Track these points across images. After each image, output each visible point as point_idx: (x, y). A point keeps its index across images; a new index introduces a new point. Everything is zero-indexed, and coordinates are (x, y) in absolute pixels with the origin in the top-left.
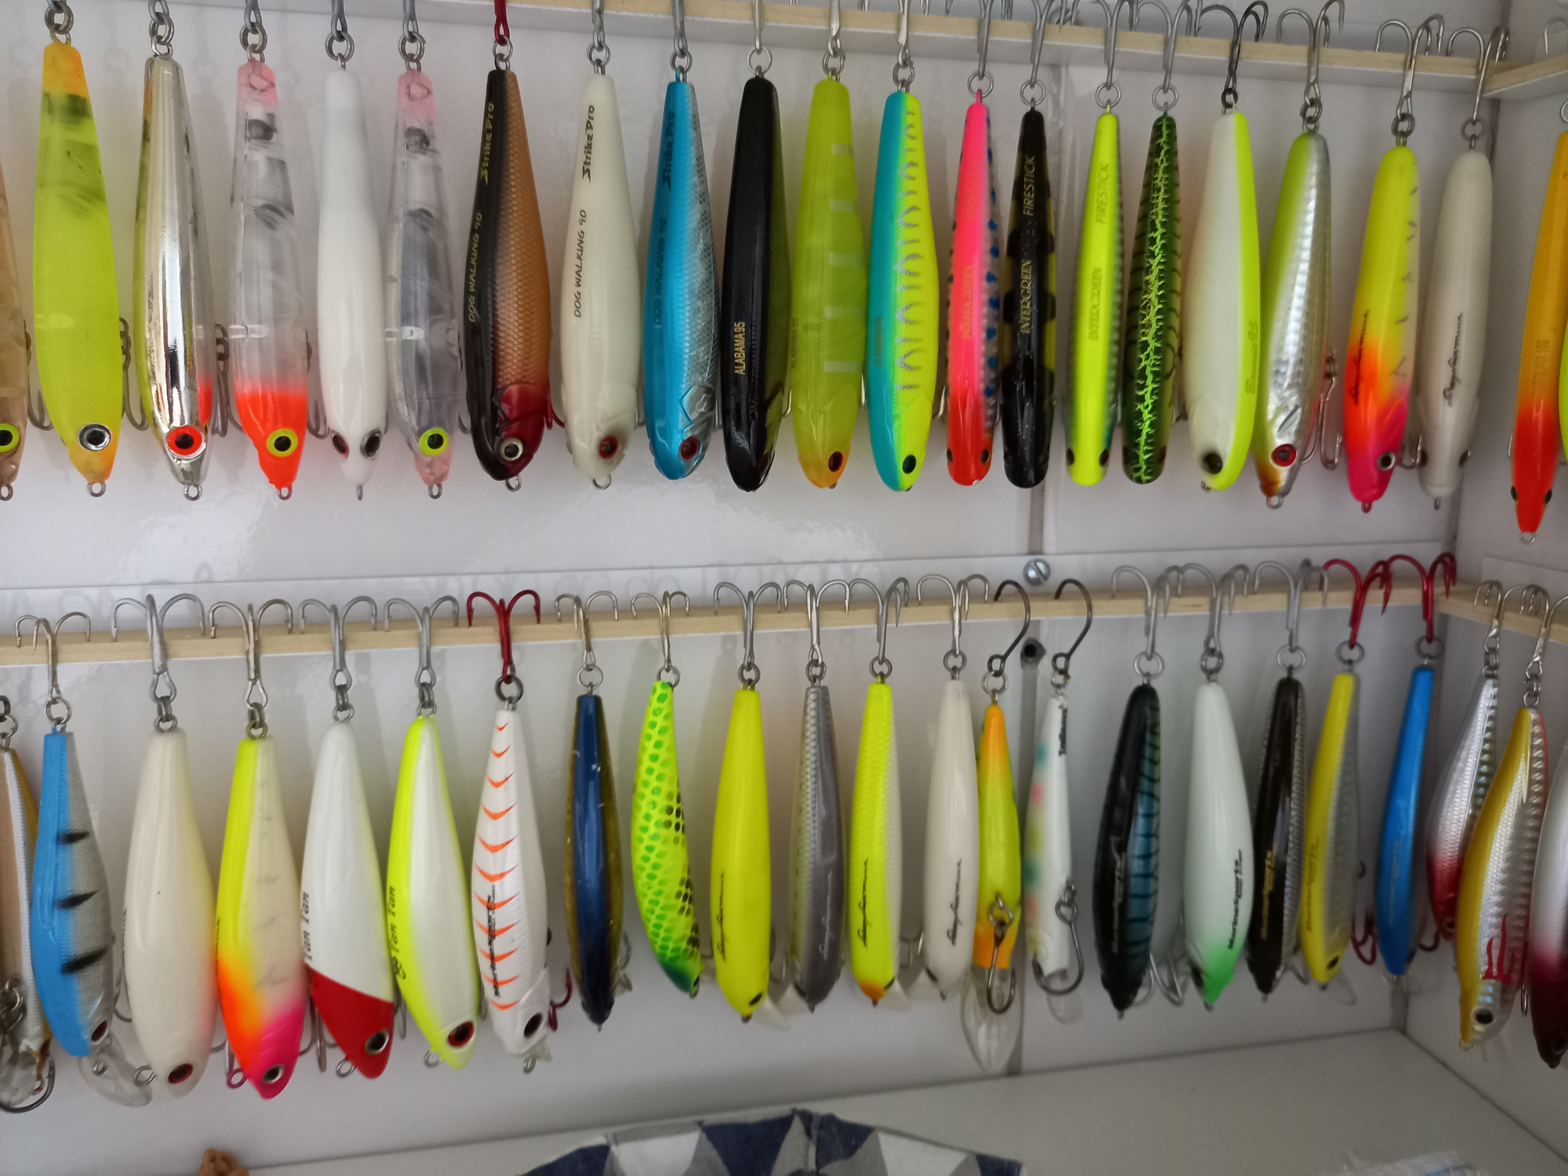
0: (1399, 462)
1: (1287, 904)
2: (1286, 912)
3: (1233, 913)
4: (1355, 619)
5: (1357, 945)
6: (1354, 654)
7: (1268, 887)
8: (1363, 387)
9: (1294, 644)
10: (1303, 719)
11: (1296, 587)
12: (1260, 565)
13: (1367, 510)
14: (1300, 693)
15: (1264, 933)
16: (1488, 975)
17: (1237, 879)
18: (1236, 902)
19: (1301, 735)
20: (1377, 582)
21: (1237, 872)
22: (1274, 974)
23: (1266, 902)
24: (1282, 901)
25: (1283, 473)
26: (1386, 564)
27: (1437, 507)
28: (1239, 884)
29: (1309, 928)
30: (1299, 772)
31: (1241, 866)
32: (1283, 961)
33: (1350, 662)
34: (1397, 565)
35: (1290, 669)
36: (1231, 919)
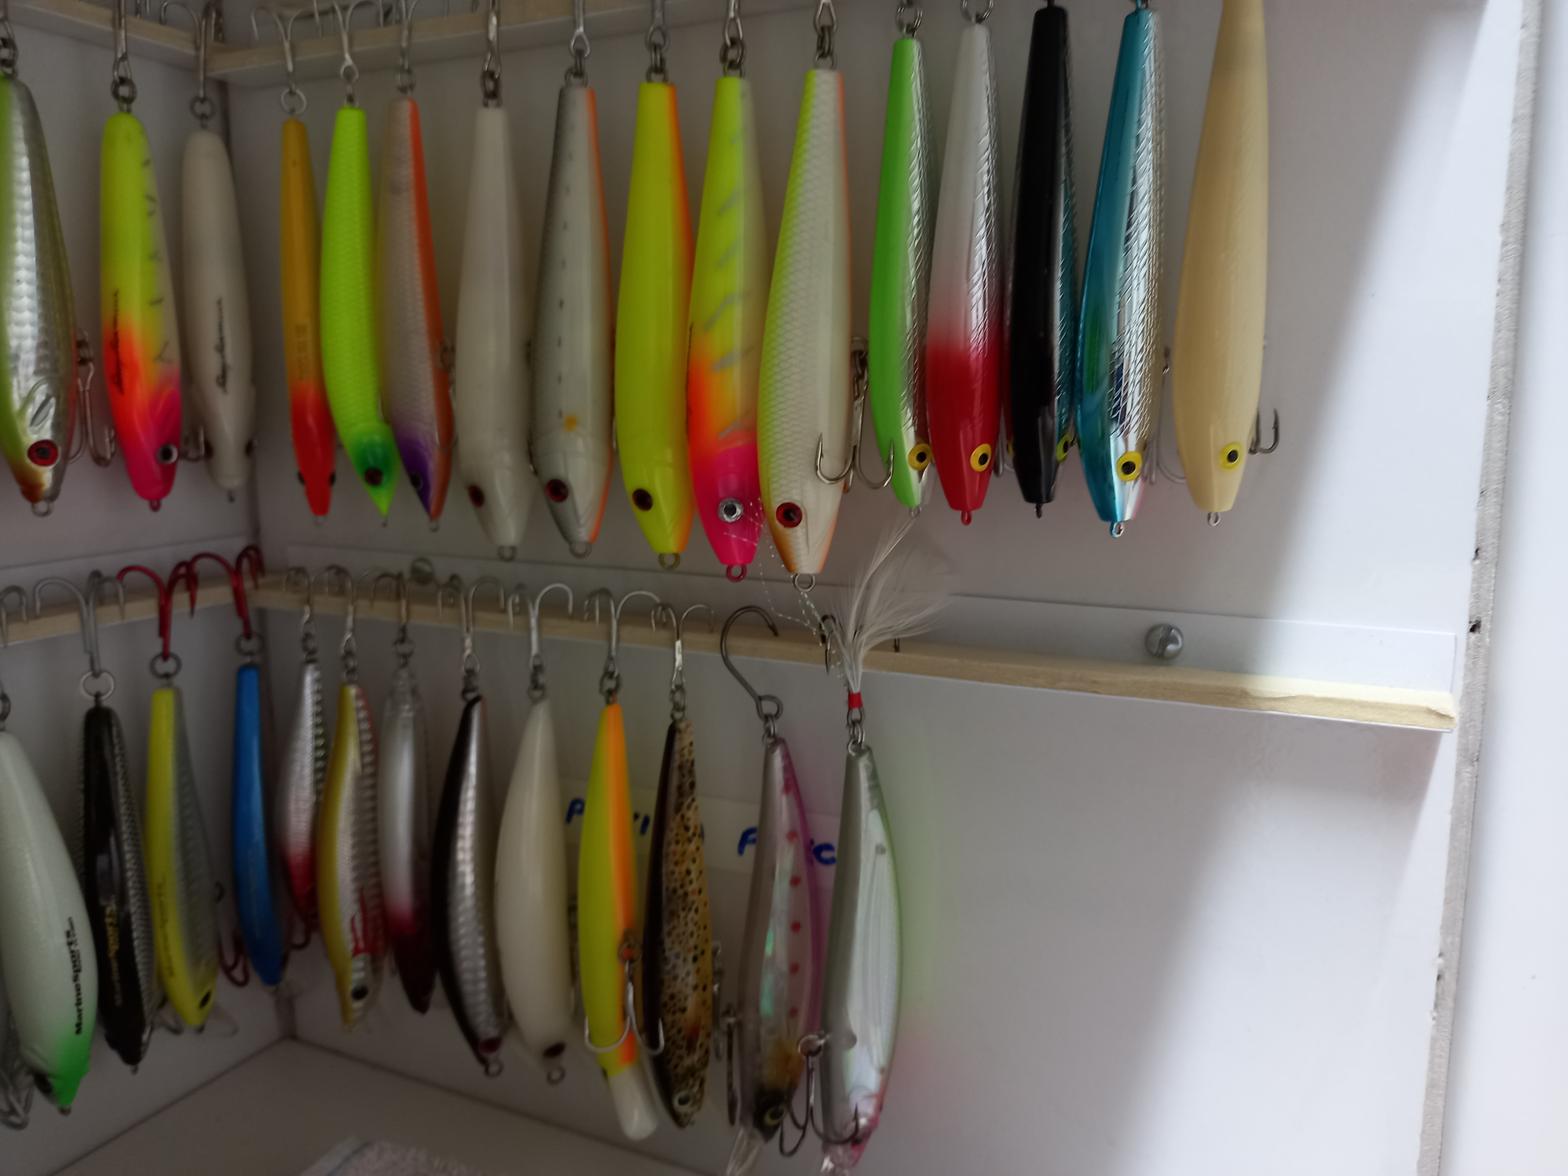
0: (182, 455)
1: (140, 958)
2: (140, 967)
3: (73, 993)
4: (164, 629)
5: (228, 971)
6: (169, 666)
7: (113, 947)
8: (126, 375)
9: (97, 668)
10: (121, 749)
11: (87, 603)
12: (38, 584)
13: (155, 508)
14: (113, 722)
15: (119, 1000)
16: (356, 951)
17: (72, 952)
18: (76, 979)
19: (123, 767)
20: (181, 584)
21: (70, 944)
22: (139, 1039)
23: (114, 965)
24: (132, 957)
25: (46, 475)
26: (188, 565)
27: (231, 499)
28: (75, 957)
29: (171, 974)
30: (128, 809)
31: (74, 935)
32: (148, 1020)
33: (167, 676)
34: (201, 566)
35: (97, 696)
36: (73, 1000)
